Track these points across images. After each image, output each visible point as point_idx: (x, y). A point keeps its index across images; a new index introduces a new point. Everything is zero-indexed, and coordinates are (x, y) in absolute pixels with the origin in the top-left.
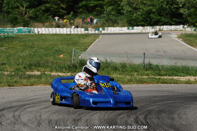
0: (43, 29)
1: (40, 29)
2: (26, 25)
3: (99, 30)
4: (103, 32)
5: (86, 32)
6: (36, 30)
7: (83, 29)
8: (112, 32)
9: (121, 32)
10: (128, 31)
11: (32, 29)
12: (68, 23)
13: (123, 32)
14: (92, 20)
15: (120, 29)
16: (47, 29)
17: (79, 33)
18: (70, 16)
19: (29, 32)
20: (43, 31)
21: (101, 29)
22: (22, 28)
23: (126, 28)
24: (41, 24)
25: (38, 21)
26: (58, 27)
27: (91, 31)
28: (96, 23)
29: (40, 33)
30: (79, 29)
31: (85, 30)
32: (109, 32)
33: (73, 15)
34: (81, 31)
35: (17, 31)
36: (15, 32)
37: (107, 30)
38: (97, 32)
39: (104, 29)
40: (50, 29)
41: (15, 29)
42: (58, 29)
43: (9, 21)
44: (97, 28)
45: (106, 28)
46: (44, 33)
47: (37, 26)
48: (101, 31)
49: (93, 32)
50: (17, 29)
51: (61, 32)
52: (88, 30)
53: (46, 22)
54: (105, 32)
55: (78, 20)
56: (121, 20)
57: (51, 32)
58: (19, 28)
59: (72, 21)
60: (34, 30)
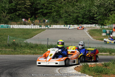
0: (16, 25)
1: (13, 26)
2: (6, 23)
3: (47, 27)
4: (50, 28)
5: (40, 28)
6: (11, 26)
7: (38, 26)
8: (55, 28)
9: (60, 28)
10: (64, 27)
11: (9, 25)
12: (31, 22)
13: (61, 28)
14: (44, 21)
15: (60, 26)
16: (18, 26)
17: (36, 28)
18: (32, 18)
19: (8, 27)
20: (16, 27)
21: (49, 26)
22: (3, 25)
23: (63, 26)
24: (15, 23)
25: (14, 21)
26: (25, 24)
27: (43, 27)
29: (14, 28)
30: (36, 26)
31: (40, 27)
32: (53, 28)
33: (34, 18)
34: (37, 27)
35: (0, 27)
37: (52, 27)
38: (46, 28)
39: (50, 26)
40: (20, 26)
42: (24, 26)
44: (46, 25)
45: (52, 26)
46: (16, 28)
47: (13, 24)
48: (49, 27)
49: (44, 28)
51: (26, 28)
52: (41, 27)
53: (18, 22)
54: (52, 28)
55: (37, 21)
56: (62, 21)
57: (20, 28)
58: (1, 25)
59: (33, 21)
60: (10, 26)
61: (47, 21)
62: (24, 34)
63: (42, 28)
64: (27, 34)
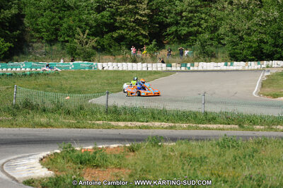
0: (110, 64)
1: (105, 64)
2: (88, 57)
3: (186, 66)
4: (191, 68)
5: (169, 68)
6: (100, 66)
8: (203, 69)
9: (216, 69)
10: (224, 68)
11: (94, 64)
12: (148, 57)
13: (219, 69)
14: (182, 53)
15: (215, 64)
16: (115, 64)
17: (159, 69)
18: (151, 46)
19: (90, 67)
21: (189, 65)
22: (80, 62)
23: (223, 63)
24: (111, 58)
25: (107, 54)
26: (134, 61)
27: (175, 67)
29: (105, 69)
31: (167, 66)
32: (200, 68)
33: (155, 45)
34: (161, 67)
35: (73, 66)
36: (70, 68)
37: (198, 66)
38: (183, 68)
39: (193, 65)
40: (119, 64)
41: (71, 63)
42: (130, 64)
44: (183, 64)
45: (196, 64)
46: (111, 69)
48: (189, 68)
49: (179, 69)
50: (74, 64)
51: (135, 69)
52: (171, 66)
53: (119, 55)
54: (195, 68)
56: (223, 53)
57: (120, 69)
58: (76, 62)
60: (97, 65)
61: (186, 52)
63: (174, 69)
64: (116, 83)
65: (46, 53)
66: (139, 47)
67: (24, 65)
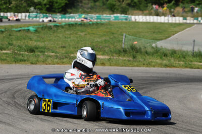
0: (141, 17)
1: (137, 17)
2: (124, 12)
3: (197, 20)
5: (185, 21)
6: (133, 18)
7: (181, 19)
11: (129, 16)
12: (168, 12)
16: (144, 17)
17: (177, 22)
18: (171, 4)
19: (126, 19)
21: (200, 19)
22: (119, 15)
24: (141, 12)
25: (137, 9)
26: (157, 15)
27: (190, 20)
28: (197, 12)
29: (137, 20)
30: (177, 18)
31: (184, 19)
33: (174, 4)
34: (179, 20)
35: (114, 18)
36: (111, 19)
38: (195, 21)
40: (148, 17)
41: (112, 16)
42: (155, 17)
43: (108, 8)
44: (196, 17)
46: (141, 20)
47: (136, 13)
48: (200, 21)
49: (192, 22)
50: (114, 17)
51: (159, 21)
52: (186, 19)
53: (145, 10)
55: (179, 9)
57: (148, 21)
58: (115, 15)
59: (172, 10)
60: (131, 17)
61: (196, 9)
62: (154, 32)
63: (188, 21)
64: (159, 32)
65: (92, 8)
66: (161, 5)
67: (78, 16)
